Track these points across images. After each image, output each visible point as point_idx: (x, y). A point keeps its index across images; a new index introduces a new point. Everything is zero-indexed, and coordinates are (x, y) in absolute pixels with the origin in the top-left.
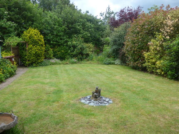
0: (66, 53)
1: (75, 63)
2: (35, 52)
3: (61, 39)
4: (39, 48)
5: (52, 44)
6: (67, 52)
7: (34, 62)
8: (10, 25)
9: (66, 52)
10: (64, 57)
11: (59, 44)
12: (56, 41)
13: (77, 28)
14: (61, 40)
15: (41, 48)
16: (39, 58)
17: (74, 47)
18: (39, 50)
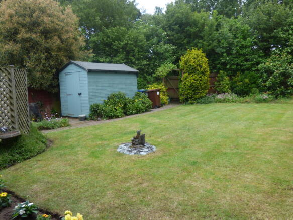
0: (252, 83)
1: (265, 101)
2: (190, 84)
3: (247, 60)
4: (197, 77)
5: (230, 69)
6: (255, 82)
7: (190, 98)
8: (166, 49)
9: (253, 81)
10: (248, 91)
11: (242, 68)
12: (237, 65)
13: (280, 37)
14: (245, 61)
15: (200, 77)
16: (198, 91)
17: (270, 72)
18: (197, 80)
